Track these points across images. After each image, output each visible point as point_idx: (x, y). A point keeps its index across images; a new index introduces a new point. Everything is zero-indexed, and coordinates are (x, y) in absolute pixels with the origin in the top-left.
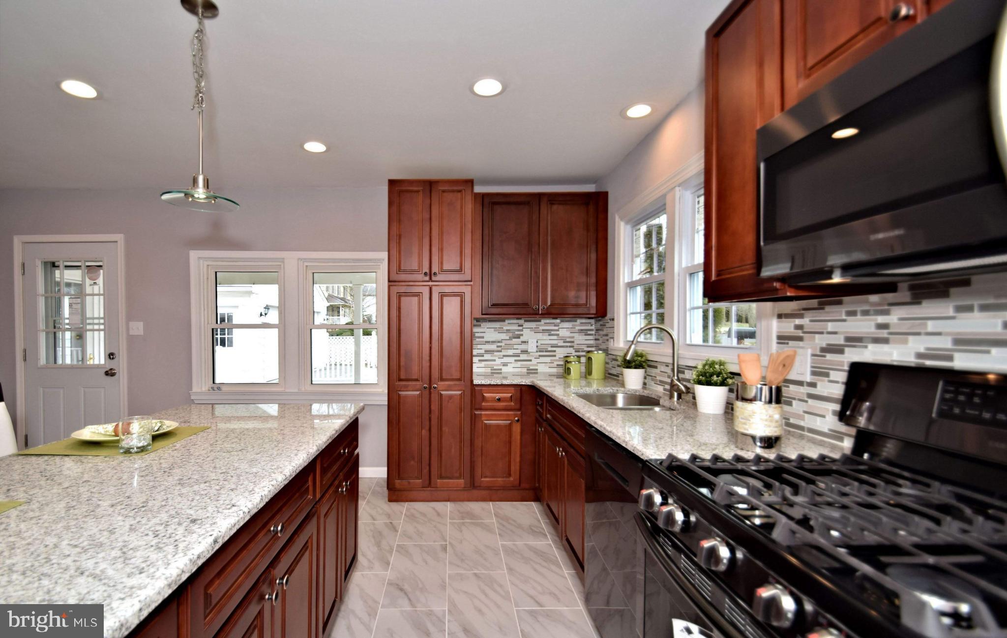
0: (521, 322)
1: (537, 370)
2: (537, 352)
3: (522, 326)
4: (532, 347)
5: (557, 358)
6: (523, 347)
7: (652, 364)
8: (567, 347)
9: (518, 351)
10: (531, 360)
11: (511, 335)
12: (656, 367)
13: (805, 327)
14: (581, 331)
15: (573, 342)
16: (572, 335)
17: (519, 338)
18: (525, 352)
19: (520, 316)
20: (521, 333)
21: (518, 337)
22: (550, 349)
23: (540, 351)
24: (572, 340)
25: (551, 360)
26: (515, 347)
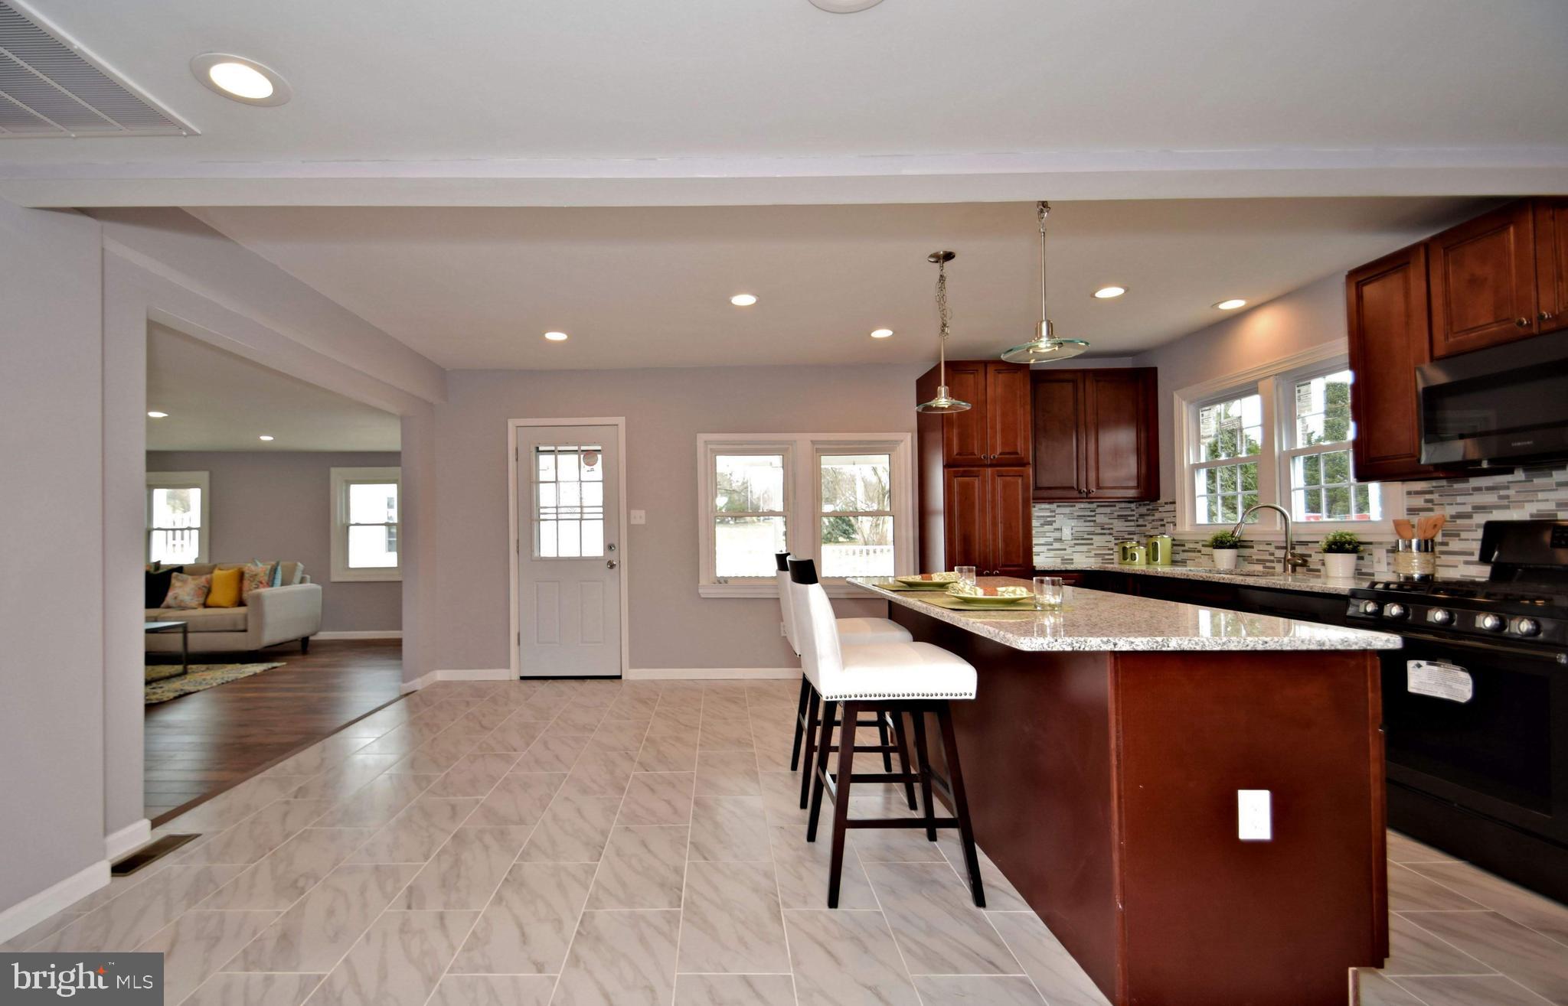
0: (1054, 506)
1: (1072, 559)
2: (1072, 540)
3: (1054, 511)
4: (1067, 534)
5: (1094, 547)
6: (1057, 535)
7: (1245, 544)
8: (1104, 534)
9: (1051, 540)
10: (1065, 550)
11: (1042, 521)
12: (1252, 547)
13: (1435, 500)
14: (1120, 517)
15: (1112, 529)
16: (1111, 521)
17: (1052, 525)
18: (1060, 540)
19: (1051, 501)
20: (1054, 519)
21: (1050, 523)
22: (1086, 536)
23: (1075, 539)
24: (1111, 526)
25: (1089, 549)
26: (1048, 534)
